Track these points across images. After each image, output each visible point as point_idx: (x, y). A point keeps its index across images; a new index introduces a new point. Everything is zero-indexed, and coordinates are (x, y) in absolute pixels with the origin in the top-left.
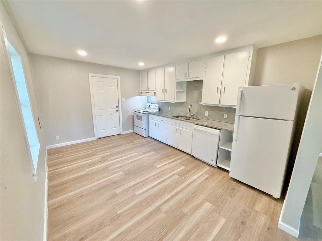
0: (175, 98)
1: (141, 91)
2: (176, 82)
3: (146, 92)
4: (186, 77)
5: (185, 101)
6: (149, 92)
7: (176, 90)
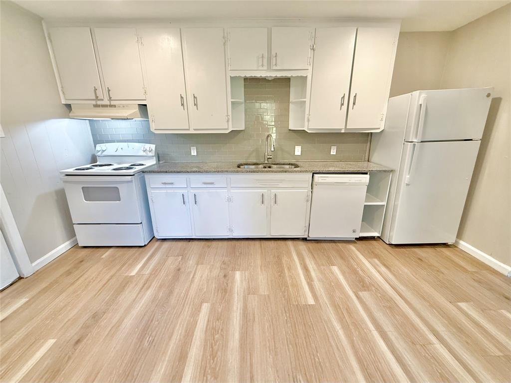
0: (228, 121)
1: (64, 102)
2: (229, 79)
3: (96, 106)
4: (263, 65)
5: (243, 128)
6: (111, 106)
7: (230, 100)
